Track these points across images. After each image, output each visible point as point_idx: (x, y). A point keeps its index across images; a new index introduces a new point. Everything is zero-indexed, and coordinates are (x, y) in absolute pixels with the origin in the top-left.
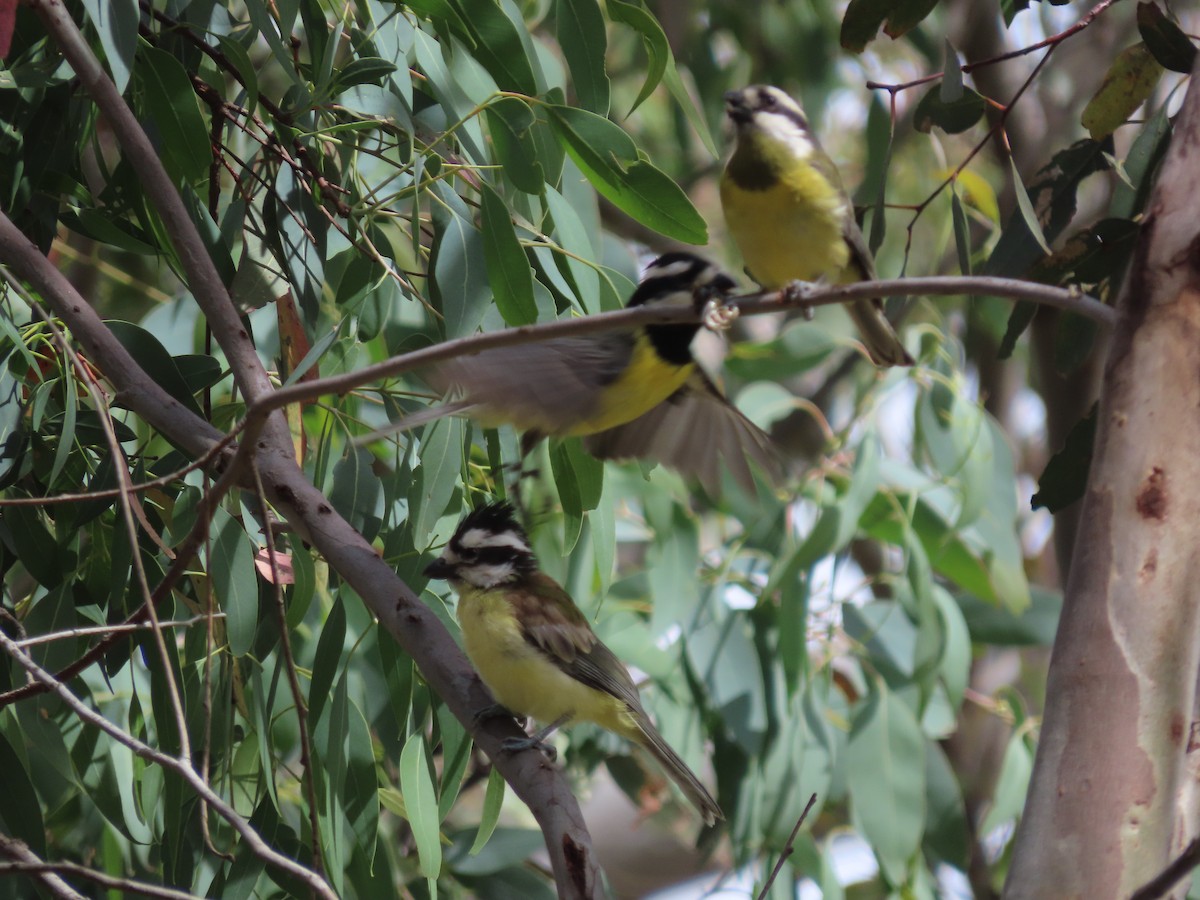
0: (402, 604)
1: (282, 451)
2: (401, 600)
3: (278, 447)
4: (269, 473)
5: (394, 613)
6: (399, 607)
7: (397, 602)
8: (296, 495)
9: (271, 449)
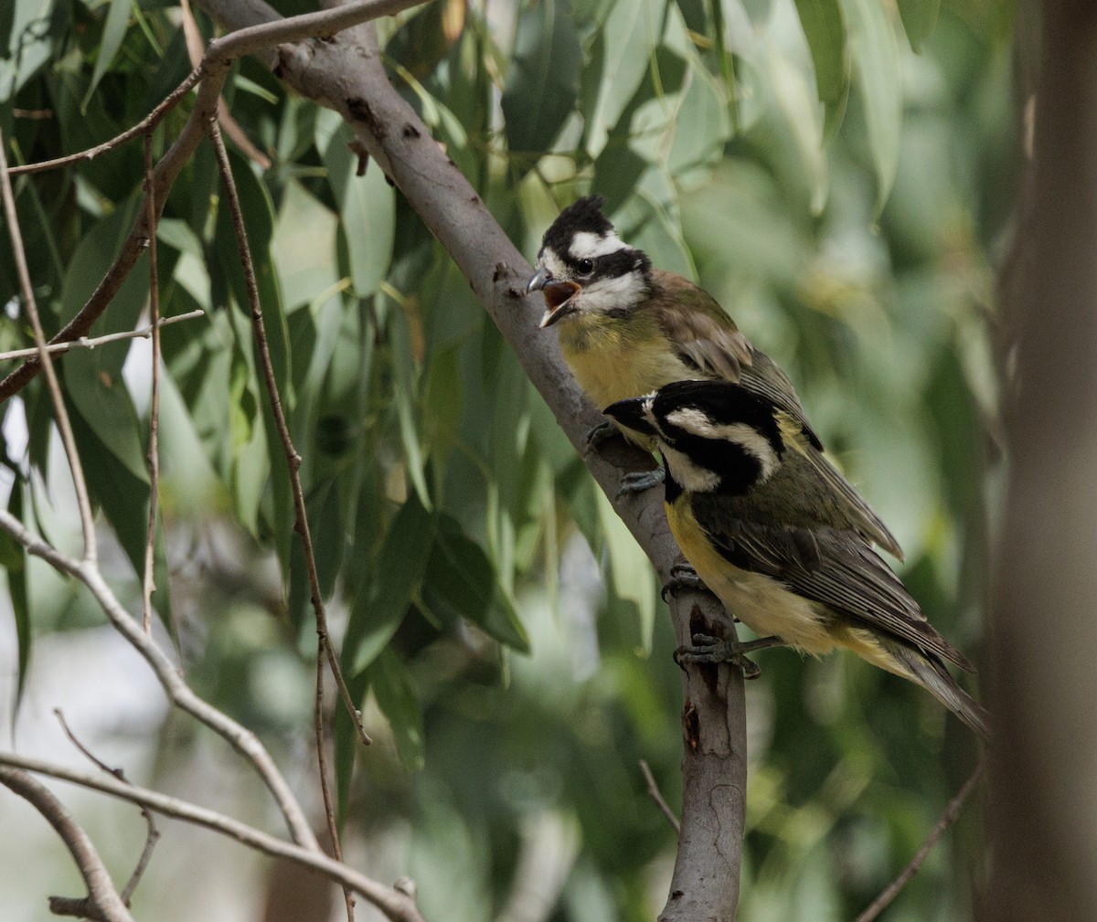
0: (499, 274)
1: (360, 48)
2: (499, 266)
3: (353, 43)
4: (341, 80)
5: (490, 285)
6: (496, 278)
7: (494, 270)
8: (374, 112)
9: (344, 45)
